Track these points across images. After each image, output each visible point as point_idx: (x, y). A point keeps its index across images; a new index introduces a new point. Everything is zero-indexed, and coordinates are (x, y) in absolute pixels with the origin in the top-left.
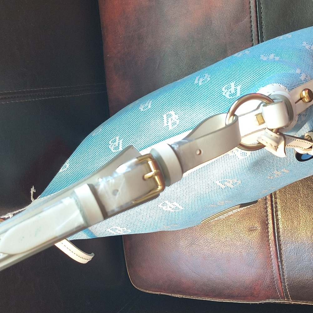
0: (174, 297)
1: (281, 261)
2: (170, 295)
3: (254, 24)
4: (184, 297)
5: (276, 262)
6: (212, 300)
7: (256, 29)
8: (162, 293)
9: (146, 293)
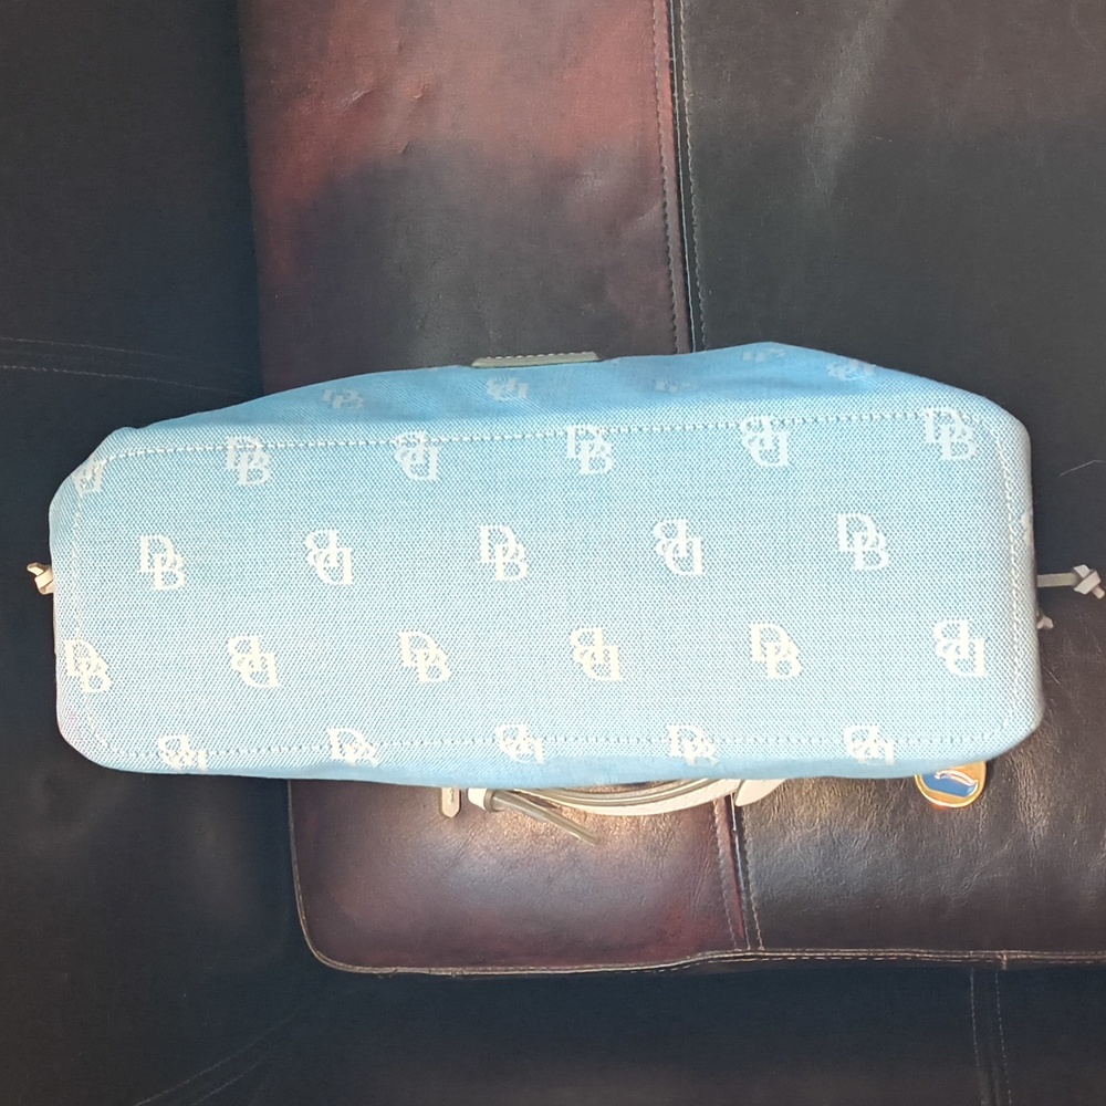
0: (435, 976)
1: (741, 830)
2: (425, 971)
3: (672, 221)
4: (466, 973)
5: (727, 835)
6: (549, 972)
7: (678, 234)
8: (401, 970)
9: (355, 974)
